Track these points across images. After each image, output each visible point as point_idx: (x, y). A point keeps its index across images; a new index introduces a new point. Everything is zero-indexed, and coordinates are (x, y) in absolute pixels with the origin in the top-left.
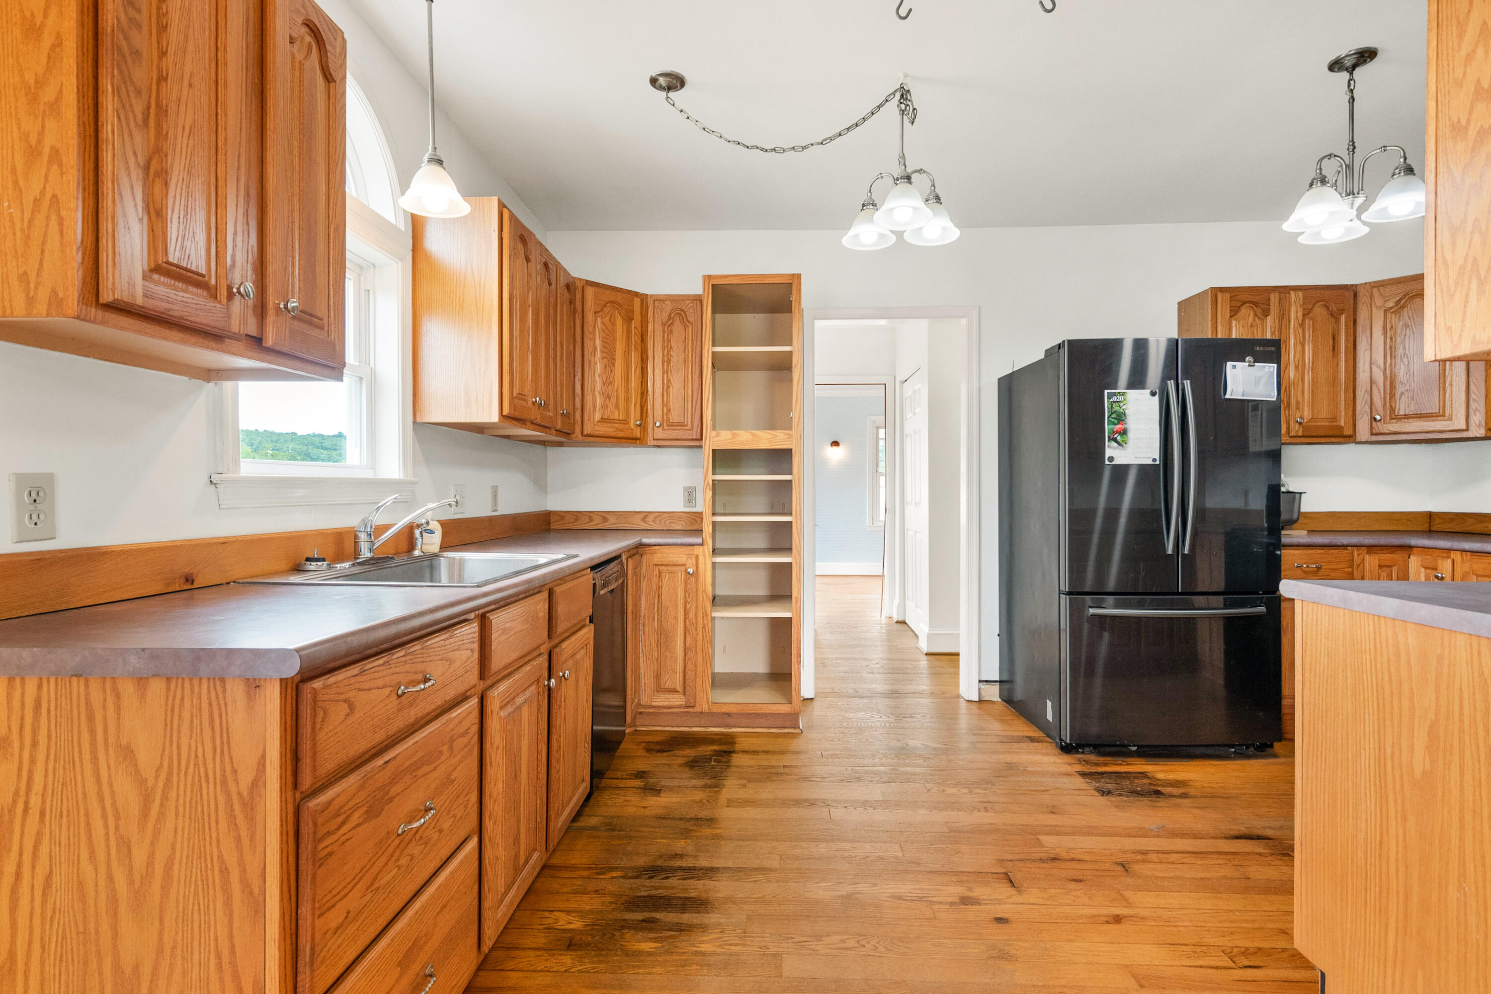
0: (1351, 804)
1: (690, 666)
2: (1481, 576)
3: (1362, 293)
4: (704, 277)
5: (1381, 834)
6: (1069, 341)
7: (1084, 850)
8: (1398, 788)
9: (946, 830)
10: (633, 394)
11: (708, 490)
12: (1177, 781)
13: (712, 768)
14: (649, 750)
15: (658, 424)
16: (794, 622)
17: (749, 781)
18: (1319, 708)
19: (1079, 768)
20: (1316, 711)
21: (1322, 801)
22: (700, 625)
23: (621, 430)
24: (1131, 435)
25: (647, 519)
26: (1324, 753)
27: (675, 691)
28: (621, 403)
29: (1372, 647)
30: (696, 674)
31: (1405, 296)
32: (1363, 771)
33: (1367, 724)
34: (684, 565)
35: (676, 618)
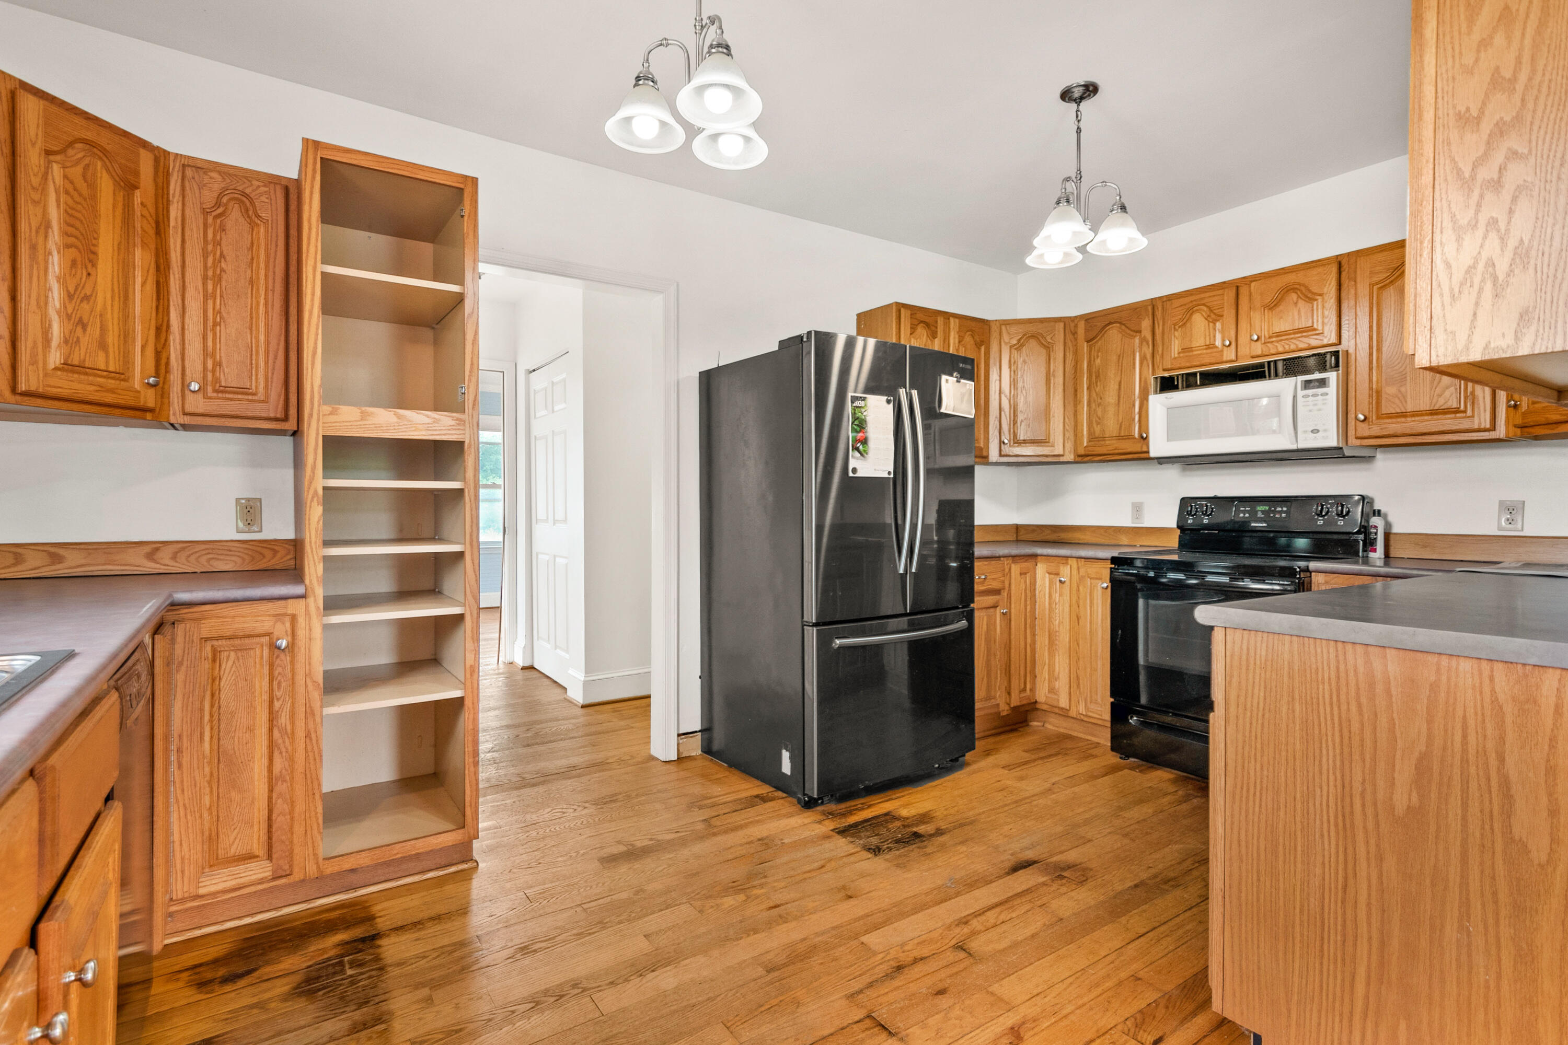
0: (1299, 848)
1: (280, 806)
2: (1094, 578)
4: (305, 142)
6: (816, 332)
7: (916, 941)
10: (138, 328)
11: (308, 503)
12: (921, 815)
13: (353, 983)
14: (202, 985)
15: (195, 386)
16: (468, 703)
17: (435, 985)
18: (1250, 746)
19: (830, 825)
20: (1247, 748)
21: (1255, 847)
22: (300, 734)
23: (112, 391)
24: (871, 444)
25: (159, 555)
26: (1258, 794)
27: (250, 857)
28: (112, 339)
29: (1333, 676)
30: (292, 819)
32: (1318, 812)
33: (1324, 759)
34: (268, 634)
35: (251, 729)
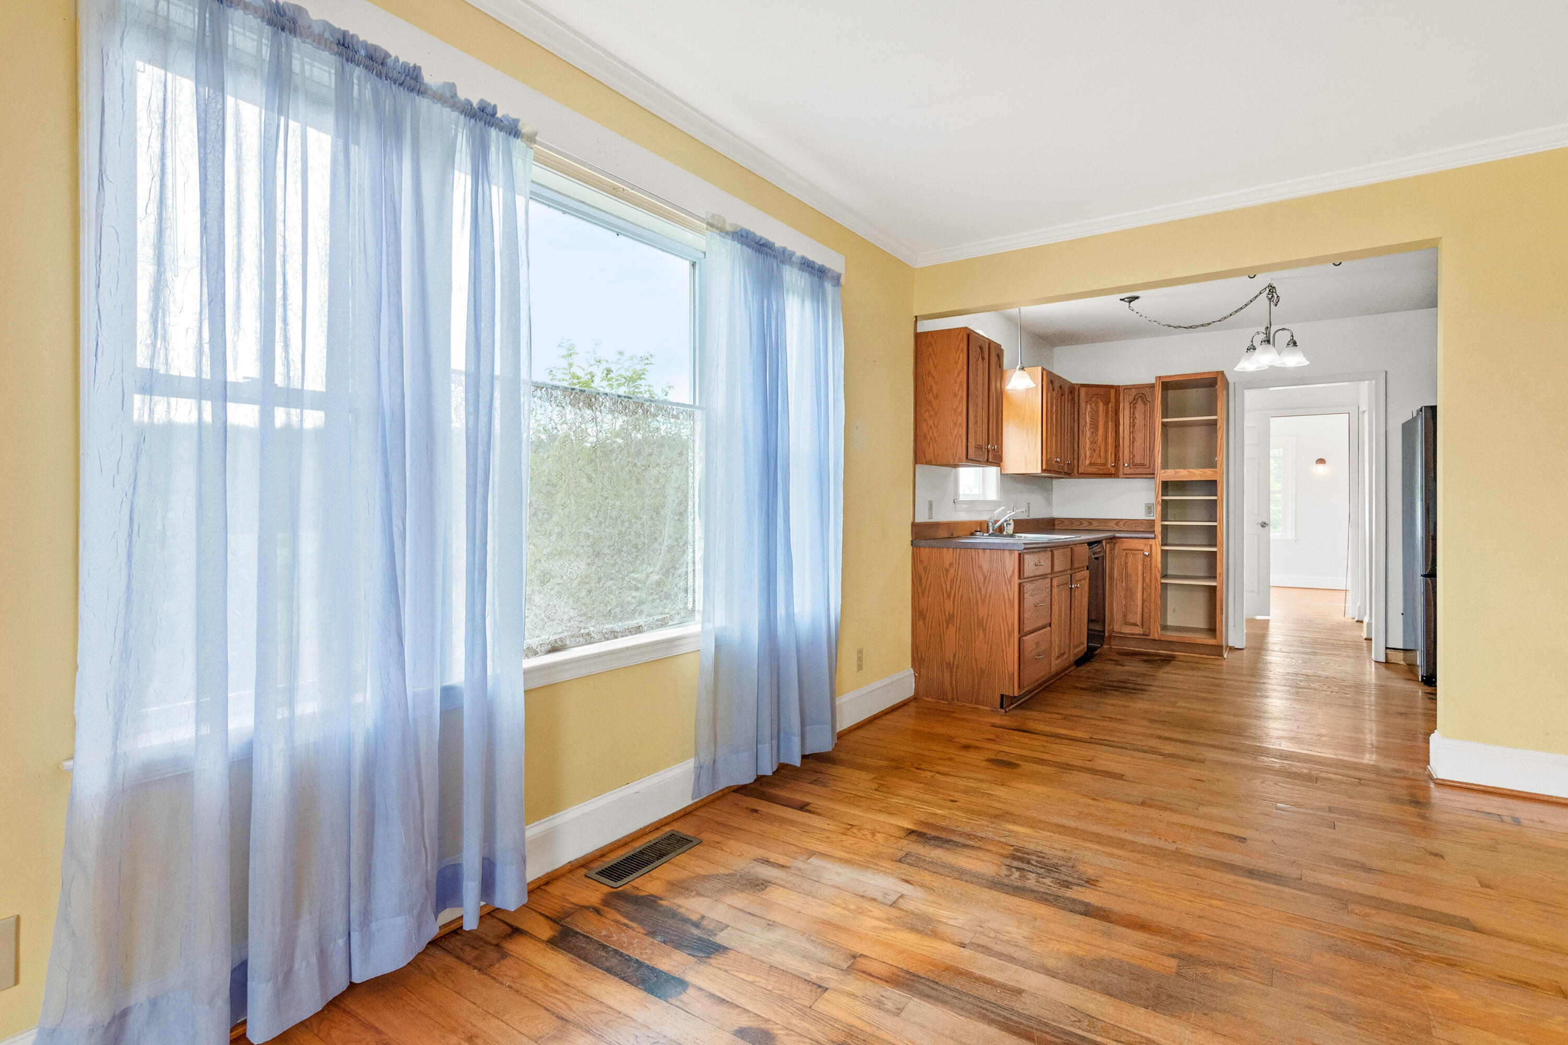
1: (1146, 610)
10: (1110, 448)
11: (1158, 505)
13: (1158, 663)
14: (1118, 654)
15: (1126, 465)
16: (1218, 588)
17: (1180, 669)
22: (1153, 587)
23: (1102, 469)
25: (1119, 524)
27: (1136, 625)
28: (1102, 454)
30: (1150, 616)
34: (1142, 550)
35: (1137, 582)
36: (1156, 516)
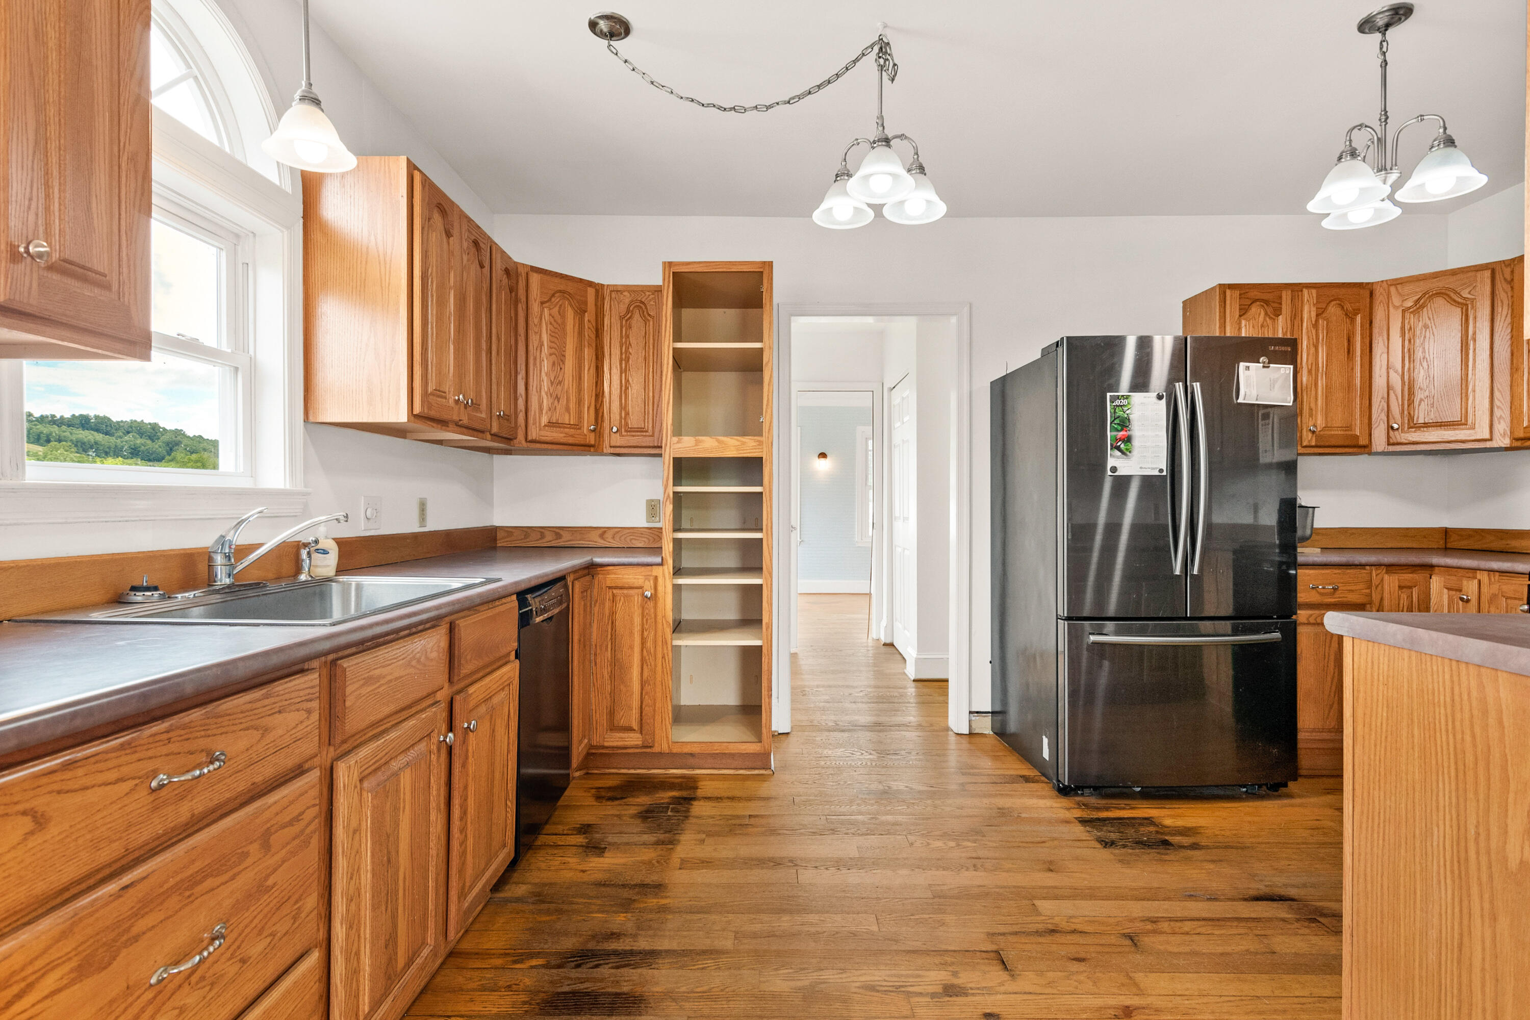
0: (1418, 893)
1: (647, 700)
2: (1511, 598)
3: (1378, 291)
4: (664, 263)
5: (1461, 935)
6: (1068, 338)
7: (1087, 919)
8: (1484, 878)
9: (930, 895)
10: (586, 397)
11: (668, 502)
12: (1185, 828)
13: (668, 820)
14: (598, 798)
15: (615, 429)
16: (764, 650)
17: (709, 834)
18: (1375, 771)
19: (1078, 813)
20: (1372, 773)
21: (1379, 885)
22: (659, 656)
23: (572, 436)
24: (1136, 442)
25: (606, 535)
26: (1382, 825)
27: (630, 729)
28: (572, 405)
30: (654, 710)
31: (1425, 294)
32: (1435, 852)
33: (1441, 794)
34: (641, 588)
35: (631, 647)
36: (665, 521)
